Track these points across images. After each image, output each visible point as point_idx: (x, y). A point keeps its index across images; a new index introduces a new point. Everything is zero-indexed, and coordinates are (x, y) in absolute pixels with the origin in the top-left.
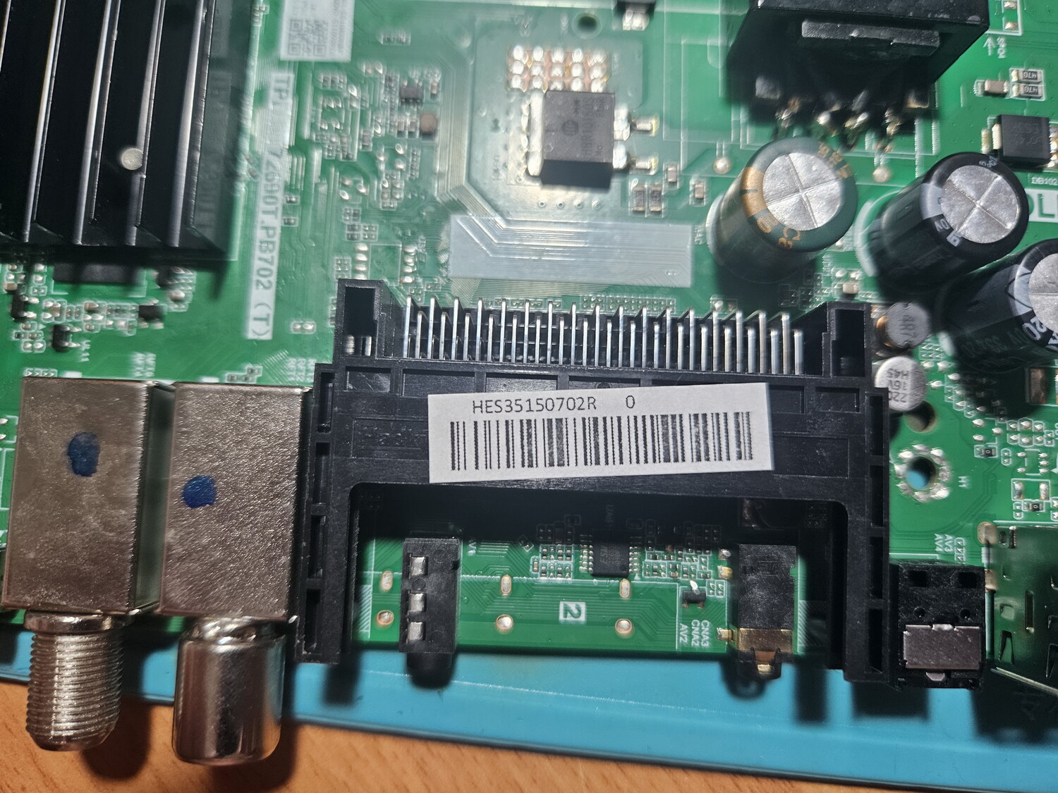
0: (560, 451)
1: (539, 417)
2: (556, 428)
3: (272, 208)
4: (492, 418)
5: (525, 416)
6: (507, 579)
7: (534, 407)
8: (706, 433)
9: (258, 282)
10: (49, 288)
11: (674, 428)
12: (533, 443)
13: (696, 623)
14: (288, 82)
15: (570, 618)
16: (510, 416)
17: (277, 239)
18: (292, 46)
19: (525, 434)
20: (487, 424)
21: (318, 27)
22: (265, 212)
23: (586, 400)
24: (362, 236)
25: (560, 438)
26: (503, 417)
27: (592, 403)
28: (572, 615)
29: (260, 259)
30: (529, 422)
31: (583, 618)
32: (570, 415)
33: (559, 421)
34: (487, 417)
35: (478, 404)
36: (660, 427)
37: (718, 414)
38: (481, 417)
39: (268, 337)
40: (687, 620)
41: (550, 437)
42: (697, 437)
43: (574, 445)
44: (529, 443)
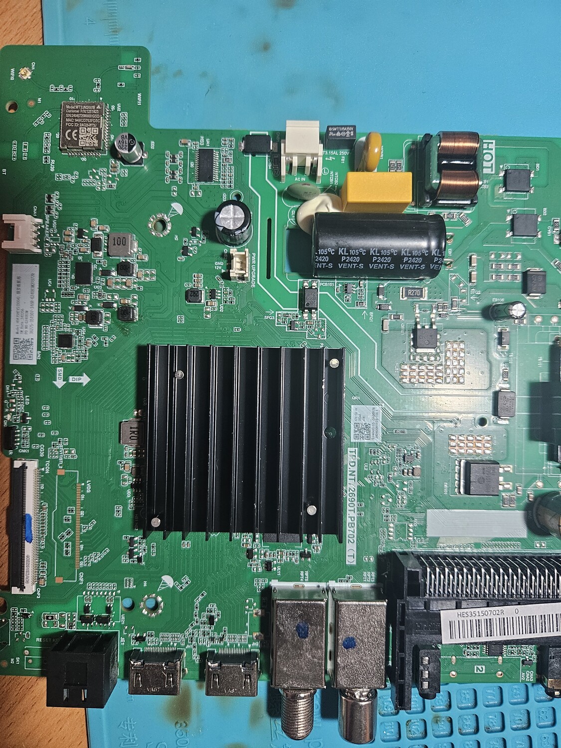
0: (491, 631)
1: (483, 618)
2: (489, 622)
3: (353, 509)
4: (465, 619)
5: (477, 618)
6: (454, 657)
7: (481, 614)
8: (545, 622)
9: (349, 540)
10: (261, 544)
11: (533, 621)
12: (480, 628)
13: (528, 672)
14: (355, 452)
15: (479, 672)
16: (471, 618)
17: (355, 522)
18: (356, 437)
19: (477, 625)
20: (463, 621)
21: (367, 427)
22: (350, 510)
23: (500, 611)
24: (390, 520)
25: (490, 626)
26: (469, 619)
27: (502, 612)
28: (480, 670)
29: (349, 530)
30: (479, 620)
31: (484, 672)
32: (494, 617)
33: (490, 619)
34: (463, 619)
35: (459, 614)
36: (528, 620)
37: (549, 615)
38: (461, 619)
39: (355, 563)
40: (524, 671)
41: (487, 625)
42: (542, 623)
43: (496, 629)
44: (479, 628)
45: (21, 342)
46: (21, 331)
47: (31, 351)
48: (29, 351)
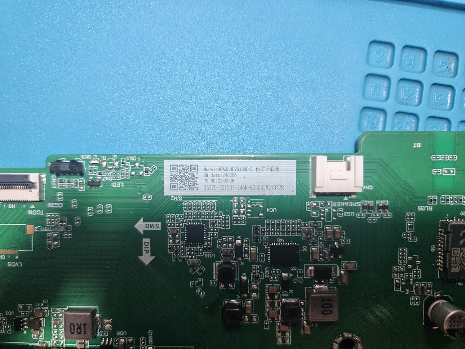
45: (193, 175)
46: (207, 175)
47: (182, 187)
48: (181, 185)
